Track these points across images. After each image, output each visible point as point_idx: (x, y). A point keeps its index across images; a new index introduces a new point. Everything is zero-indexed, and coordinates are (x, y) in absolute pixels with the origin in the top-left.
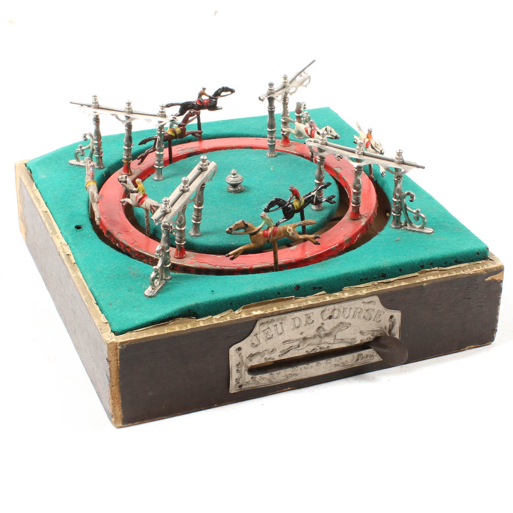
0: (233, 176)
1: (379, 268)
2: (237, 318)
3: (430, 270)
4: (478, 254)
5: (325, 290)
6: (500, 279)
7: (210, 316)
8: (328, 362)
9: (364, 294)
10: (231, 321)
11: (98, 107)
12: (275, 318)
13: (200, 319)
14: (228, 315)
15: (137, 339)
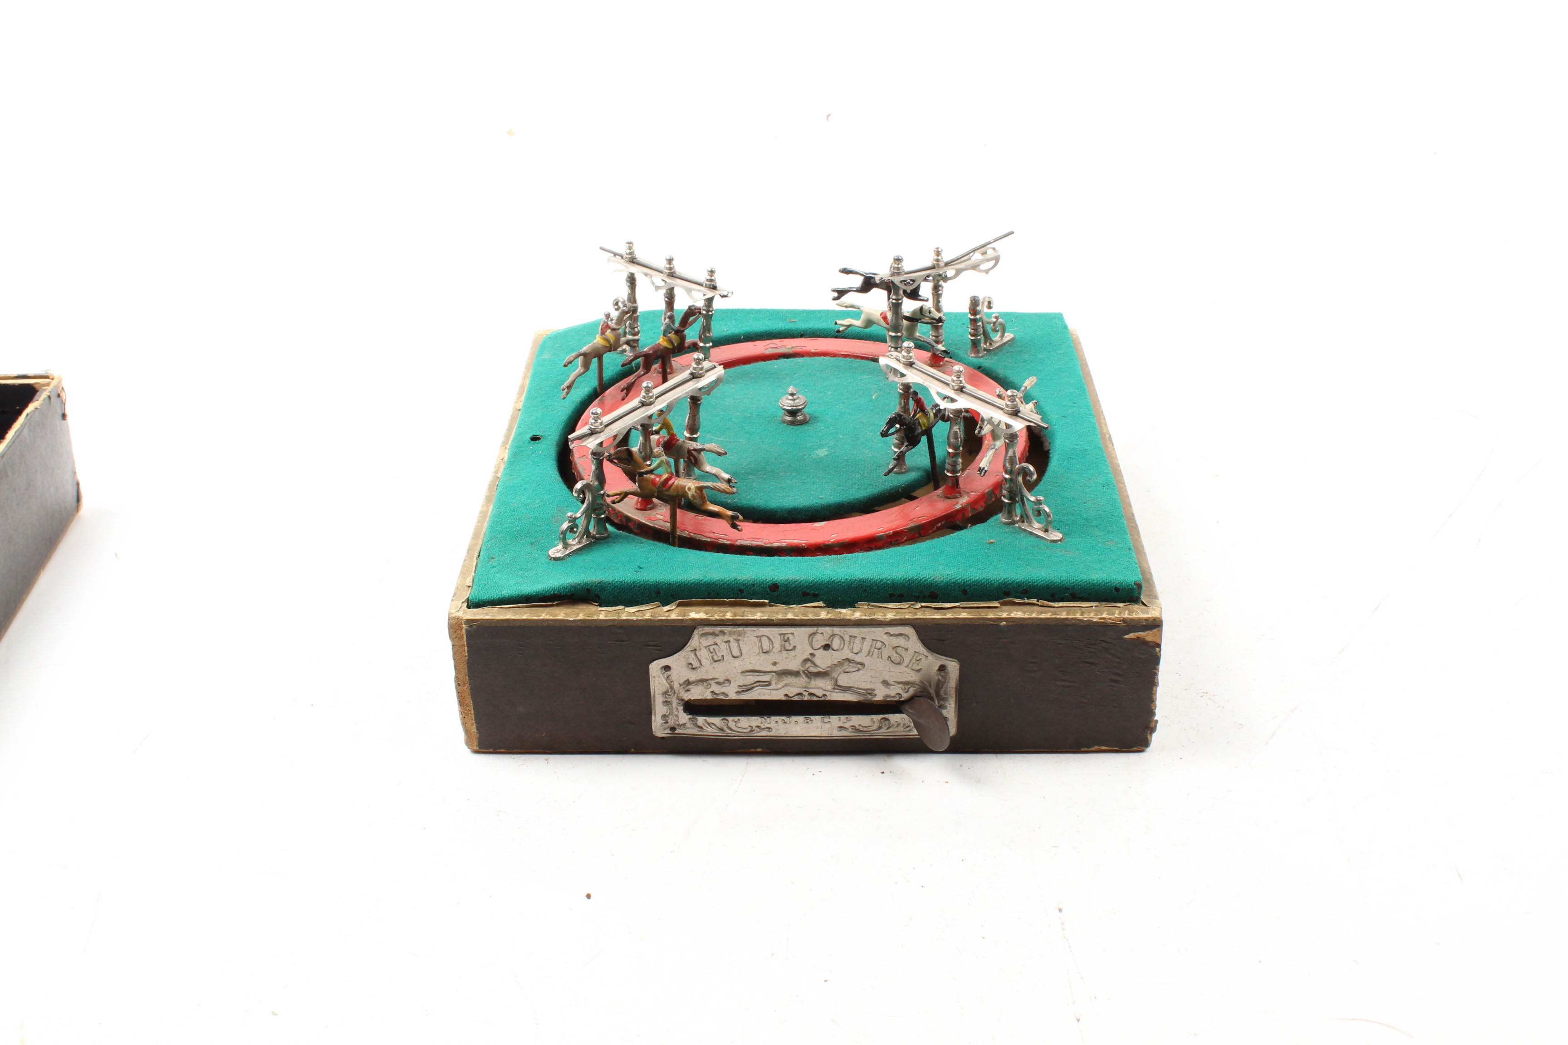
0: (790, 397)
1: (925, 581)
2: (660, 618)
3: (1021, 601)
4: (1117, 590)
5: (824, 602)
6: (1154, 640)
7: (622, 607)
8: (826, 720)
9: (887, 620)
10: (651, 620)
11: (633, 261)
12: (727, 629)
13: (605, 608)
14: (650, 610)
15: (494, 619)
